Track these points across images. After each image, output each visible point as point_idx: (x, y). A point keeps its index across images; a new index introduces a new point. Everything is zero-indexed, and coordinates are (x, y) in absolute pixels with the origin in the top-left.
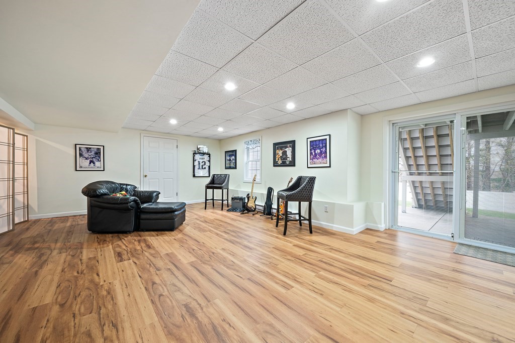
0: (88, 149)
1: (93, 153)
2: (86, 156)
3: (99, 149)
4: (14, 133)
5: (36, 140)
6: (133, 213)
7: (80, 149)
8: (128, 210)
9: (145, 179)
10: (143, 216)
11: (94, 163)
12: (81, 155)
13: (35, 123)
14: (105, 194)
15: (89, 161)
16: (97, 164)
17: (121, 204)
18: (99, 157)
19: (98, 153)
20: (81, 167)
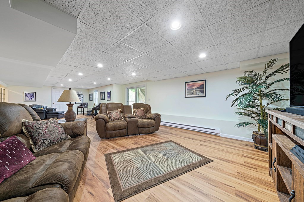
0: (29, 94)
1: (31, 95)
2: (28, 96)
3: (34, 94)
4: (2, 89)
5: (8, 91)
6: (44, 114)
7: (26, 94)
8: (42, 113)
9: (53, 104)
10: (48, 115)
11: (31, 99)
12: (26, 96)
13: (7, 85)
14: (35, 108)
15: (29, 98)
16: (33, 99)
17: (40, 111)
18: (34, 96)
19: (33, 95)
20: (26, 100)
